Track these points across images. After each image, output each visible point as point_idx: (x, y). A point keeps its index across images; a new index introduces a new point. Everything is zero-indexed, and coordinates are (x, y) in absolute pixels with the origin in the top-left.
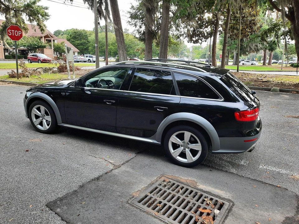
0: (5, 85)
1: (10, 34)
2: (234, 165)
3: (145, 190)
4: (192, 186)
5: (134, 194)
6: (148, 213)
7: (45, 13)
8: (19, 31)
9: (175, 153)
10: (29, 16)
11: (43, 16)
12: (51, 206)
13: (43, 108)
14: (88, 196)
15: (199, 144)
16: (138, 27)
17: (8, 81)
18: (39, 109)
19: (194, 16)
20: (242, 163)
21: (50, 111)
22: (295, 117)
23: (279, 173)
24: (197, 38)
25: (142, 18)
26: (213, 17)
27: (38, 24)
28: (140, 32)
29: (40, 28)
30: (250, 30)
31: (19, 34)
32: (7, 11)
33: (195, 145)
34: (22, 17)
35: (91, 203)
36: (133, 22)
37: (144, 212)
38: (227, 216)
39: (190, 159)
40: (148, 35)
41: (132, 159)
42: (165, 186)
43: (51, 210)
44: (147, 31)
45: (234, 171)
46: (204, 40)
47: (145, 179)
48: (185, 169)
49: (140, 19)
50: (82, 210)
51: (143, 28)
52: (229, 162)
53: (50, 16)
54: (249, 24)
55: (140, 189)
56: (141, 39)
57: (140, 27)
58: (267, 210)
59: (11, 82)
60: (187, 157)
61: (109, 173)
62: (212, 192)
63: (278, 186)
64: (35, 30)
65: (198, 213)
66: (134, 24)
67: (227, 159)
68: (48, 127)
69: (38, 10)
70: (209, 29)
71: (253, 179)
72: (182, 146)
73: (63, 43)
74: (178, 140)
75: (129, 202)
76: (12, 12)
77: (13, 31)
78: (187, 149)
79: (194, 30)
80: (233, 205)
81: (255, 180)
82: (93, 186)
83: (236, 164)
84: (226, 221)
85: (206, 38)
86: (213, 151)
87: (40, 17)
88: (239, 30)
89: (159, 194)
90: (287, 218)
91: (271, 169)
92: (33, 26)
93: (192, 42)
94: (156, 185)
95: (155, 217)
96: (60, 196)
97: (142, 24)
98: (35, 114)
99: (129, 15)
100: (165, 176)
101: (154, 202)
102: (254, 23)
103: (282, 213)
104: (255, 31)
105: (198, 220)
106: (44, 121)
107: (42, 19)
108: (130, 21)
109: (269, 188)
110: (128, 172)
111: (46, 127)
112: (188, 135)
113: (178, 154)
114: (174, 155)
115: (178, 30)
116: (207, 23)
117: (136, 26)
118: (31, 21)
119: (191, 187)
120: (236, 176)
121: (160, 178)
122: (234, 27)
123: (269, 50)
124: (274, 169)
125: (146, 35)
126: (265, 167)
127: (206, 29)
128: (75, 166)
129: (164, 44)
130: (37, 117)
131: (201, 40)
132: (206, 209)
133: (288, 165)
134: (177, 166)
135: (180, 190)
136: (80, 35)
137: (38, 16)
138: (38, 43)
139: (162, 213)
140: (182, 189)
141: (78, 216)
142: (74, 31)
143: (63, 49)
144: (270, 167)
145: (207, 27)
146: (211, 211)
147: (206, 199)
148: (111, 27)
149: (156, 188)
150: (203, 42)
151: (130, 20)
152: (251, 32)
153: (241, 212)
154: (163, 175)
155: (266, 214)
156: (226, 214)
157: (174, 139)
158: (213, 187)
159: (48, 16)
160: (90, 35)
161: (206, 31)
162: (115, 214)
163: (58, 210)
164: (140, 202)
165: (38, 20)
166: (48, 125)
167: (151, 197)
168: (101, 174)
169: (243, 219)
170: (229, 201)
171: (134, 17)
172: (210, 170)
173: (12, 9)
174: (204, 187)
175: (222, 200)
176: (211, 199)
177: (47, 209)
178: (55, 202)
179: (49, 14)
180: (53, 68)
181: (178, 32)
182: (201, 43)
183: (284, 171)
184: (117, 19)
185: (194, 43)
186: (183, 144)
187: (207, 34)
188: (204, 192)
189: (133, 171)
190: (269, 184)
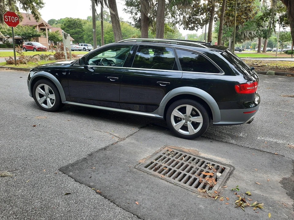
0: (3, 71)
1: (7, 20)
2: (233, 137)
3: (151, 157)
5: (141, 161)
6: (154, 176)
7: (40, 1)
8: (16, 17)
9: (177, 127)
10: (23, 4)
11: (37, 4)
12: (64, 170)
13: (47, 87)
14: (97, 162)
15: (201, 116)
16: (134, 14)
17: (6, 67)
18: (43, 88)
19: (189, 2)
20: (241, 135)
21: (54, 89)
22: (291, 97)
23: (276, 142)
24: (193, 25)
25: (138, 5)
26: (209, 4)
27: (33, 12)
28: (135, 19)
29: (34, 16)
30: (245, 17)
31: (16, 20)
33: (197, 117)
34: (16, 5)
35: (101, 168)
36: (130, 9)
37: (151, 175)
38: (229, 177)
39: (192, 131)
40: (144, 22)
41: (136, 132)
42: (169, 155)
43: (64, 173)
44: (143, 18)
45: (233, 141)
46: (199, 27)
47: (149, 149)
49: (135, 6)
50: (93, 174)
51: (139, 14)
52: (228, 134)
53: (45, 4)
54: (245, 11)
55: (146, 157)
56: (137, 26)
57: (136, 14)
58: (266, 172)
59: (9, 68)
60: (189, 130)
61: (115, 145)
62: (214, 159)
63: (276, 153)
64: (30, 19)
65: (202, 175)
67: (226, 132)
68: (52, 106)
70: (204, 16)
71: (252, 148)
72: (184, 119)
73: (58, 31)
74: (180, 114)
75: (136, 167)
77: (10, 17)
78: (188, 122)
79: (190, 17)
80: (234, 169)
81: (253, 149)
82: (101, 155)
83: (235, 136)
84: (228, 182)
85: (202, 25)
86: (213, 123)
87: (35, 4)
88: (234, 17)
89: (164, 161)
90: (284, 179)
92: (27, 15)
93: (188, 29)
94: (161, 153)
95: (162, 179)
96: (71, 162)
97: (138, 11)
98: (39, 93)
100: (168, 146)
101: (159, 168)
102: (249, 10)
103: (279, 175)
104: (250, 18)
105: (202, 181)
106: (48, 100)
107: (36, 7)
108: (126, 9)
109: (267, 155)
110: (133, 143)
111: (50, 105)
113: (180, 127)
114: (176, 128)
115: (174, 17)
116: (203, 9)
118: (25, 9)
119: (193, 155)
120: (235, 146)
121: (163, 148)
122: (230, 14)
123: (264, 38)
124: (272, 140)
125: (142, 22)
126: (263, 138)
127: (202, 16)
128: (82, 138)
129: (160, 30)
130: (41, 96)
132: (209, 172)
133: (284, 136)
134: (179, 138)
135: (183, 157)
136: (74, 23)
137: (33, 4)
139: (168, 176)
140: (185, 157)
141: (90, 178)
142: (68, 20)
143: (58, 38)
145: (202, 14)
146: (214, 174)
147: (208, 165)
148: (106, 16)
149: (161, 156)
151: (126, 7)
152: (246, 19)
153: (241, 175)
154: (166, 146)
155: (265, 176)
156: (227, 176)
157: (176, 112)
158: (215, 155)
159: (43, 4)
160: (84, 23)
161: (202, 18)
162: (124, 177)
163: (71, 173)
164: (146, 167)
165: (32, 7)
166: (52, 104)
167: (157, 163)
168: (108, 144)
169: (243, 180)
170: (230, 166)
171: (129, 3)
172: (211, 142)
174: (206, 155)
175: (223, 166)
176: (213, 165)
177: (61, 173)
178: (67, 167)
180: (50, 55)
181: (173, 19)
182: (197, 30)
183: (280, 142)
184: (113, 5)
185: (190, 29)
186: (184, 117)
187: (203, 21)
188: (207, 159)
189: (137, 143)
190: (267, 152)
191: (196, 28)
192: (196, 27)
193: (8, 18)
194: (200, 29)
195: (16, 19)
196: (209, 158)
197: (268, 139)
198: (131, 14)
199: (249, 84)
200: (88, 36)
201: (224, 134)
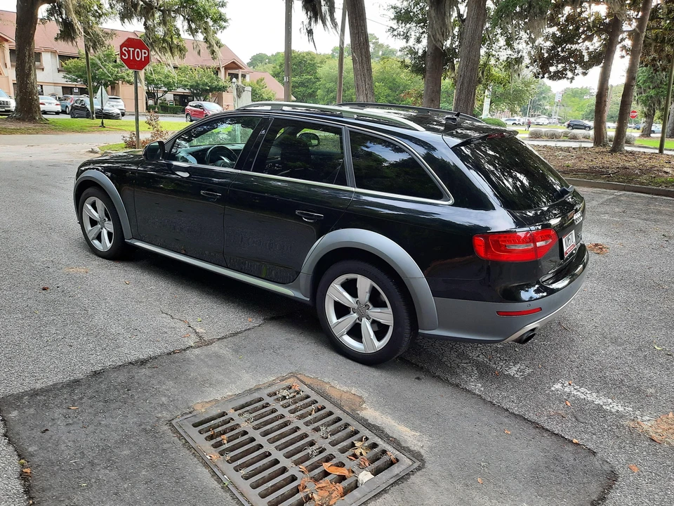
1: (125, 56)
2: (486, 373)
3: (230, 401)
4: (346, 409)
5: (198, 407)
6: (196, 452)
7: (221, 15)
8: (143, 51)
9: (339, 326)
10: (189, 23)
11: (215, 21)
13: (100, 204)
14: (94, 395)
15: (389, 310)
16: (412, 42)
18: (94, 205)
19: (540, 9)
20: (513, 371)
21: (112, 213)
23: (599, 408)
24: (560, 67)
25: (424, 21)
26: (608, 15)
27: (206, 40)
28: (414, 54)
29: (210, 47)
31: (143, 55)
32: (148, 13)
33: (379, 311)
34: (175, 23)
35: (90, 410)
36: (402, 28)
37: (190, 448)
38: (385, 491)
39: (372, 344)
40: (434, 59)
41: (249, 329)
42: (282, 399)
44: (431, 50)
45: (477, 387)
46: (579, 70)
47: (246, 377)
48: (359, 366)
49: (418, 22)
50: (59, 422)
51: (425, 42)
52: (478, 365)
53: (229, 21)
55: (219, 399)
56: (418, 69)
57: (418, 41)
60: (363, 339)
61: (176, 355)
62: (387, 431)
63: (575, 441)
64: (199, 53)
65: (317, 471)
66: (402, 33)
67: (478, 356)
68: (109, 245)
69: (207, 8)
70: (596, 44)
71: (517, 413)
72: (354, 311)
73: (262, 80)
74: (344, 296)
75: (174, 421)
76: (158, 14)
77: (131, 49)
78: (364, 320)
80: (419, 469)
81: (518, 416)
82: (122, 377)
83: (494, 370)
85: (587, 66)
86: (420, 331)
87: (211, 23)
89: (254, 414)
91: (583, 397)
92: (195, 44)
93: (546, 75)
94: (263, 393)
95: (206, 465)
96: (38, 386)
97: (422, 33)
98: (89, 217)
99: (392, 14)
100: (299, 376)
101: (231, 431)
105: (305, 487)
106: (105, 232)
107: (212, 28)
108: (395, 27)
109: (547, 441)
110: (219, 357)
111: (106, 245)
112: (364, 284)
113: (345, 330)
114: (336, 332)
115: (512, 48)
117: (407, 38)
118: (192, 32)
119: (341, 409)
120: (474, 401)
121: (281, 381)
122: (664, 38)
125: (429, 59)
126: (567, 389)
127: (587, 43)
128: (116, 329)
129: (467, 80)
130: (93, 223)
131: (572, 71)
132: (343, 466)
135: (313, 412)
136: (300, 62)
137: (206, 22)
138: (212, 79)
139: (228, 458)
140: (319, 410)
141: (43, 432)
143: (261, 95)
144: (583, 390)
145: (590, 38)
146: (353, 472)
147: (358, 444)
149: (260, 400)
150: (576, 77)
151: (394, 24)
153: (426, 489)
154: (293, 375)
156: (385, 486)
157: (335, 291)
158: (398, 418)
159: (225, 21)
160: (321, 62)
161: (587, 49)
162: (123, 442)
163: (14, 414)
164: (195, 425)
165: (205, 29)
166: (110, 242)
167: (231, 419)
168: (158, 352)
170: (416, 456)
171: (403, 16)
172: (418, 378)
173: (156, 8)
174: (377, 414)
175: (398, 453)
176: (372, 446)
178: (19, 397)
179: (227, 17)
181: (509, 52)
182: (573, 78)
183: (615, 407)
184: (358, 21)
185: (551, 78)
186: (356, 306)
187: (590, 58)
188: (369, 426)
189: (231, 357)
190: (553, 433)
191: (570, 75)
192: (571, 70)
193: (129, 52)
194: (581, 76)
195: (145, 53)
196: (378, 423)
197: (583, 393)
198: (405, 40)
199: (522, 235)
200: (328, 92)
201: (467, 361)
